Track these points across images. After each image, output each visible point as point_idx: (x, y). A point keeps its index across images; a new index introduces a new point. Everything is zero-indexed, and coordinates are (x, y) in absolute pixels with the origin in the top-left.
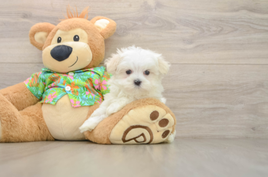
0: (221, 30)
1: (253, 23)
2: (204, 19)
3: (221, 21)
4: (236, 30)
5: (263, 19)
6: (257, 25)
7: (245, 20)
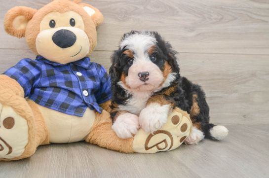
0: (222, 19)
1: (251, 13)
2: (206, 6)
3: (222, 8)
4: (235, 19)
5: (260, 9)
6: (255, 14)
7: (245, 9)
